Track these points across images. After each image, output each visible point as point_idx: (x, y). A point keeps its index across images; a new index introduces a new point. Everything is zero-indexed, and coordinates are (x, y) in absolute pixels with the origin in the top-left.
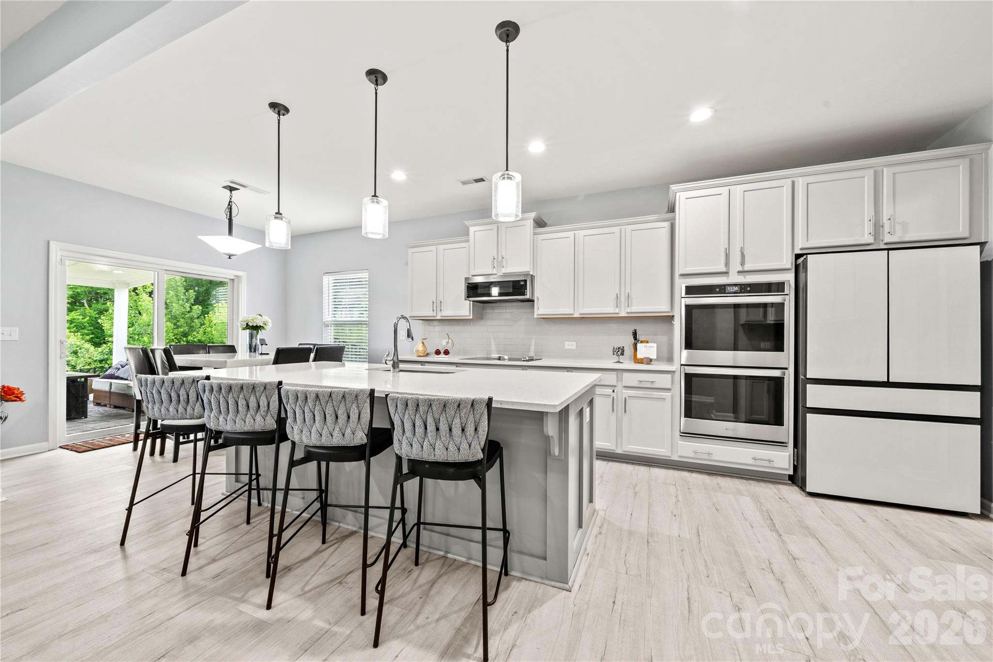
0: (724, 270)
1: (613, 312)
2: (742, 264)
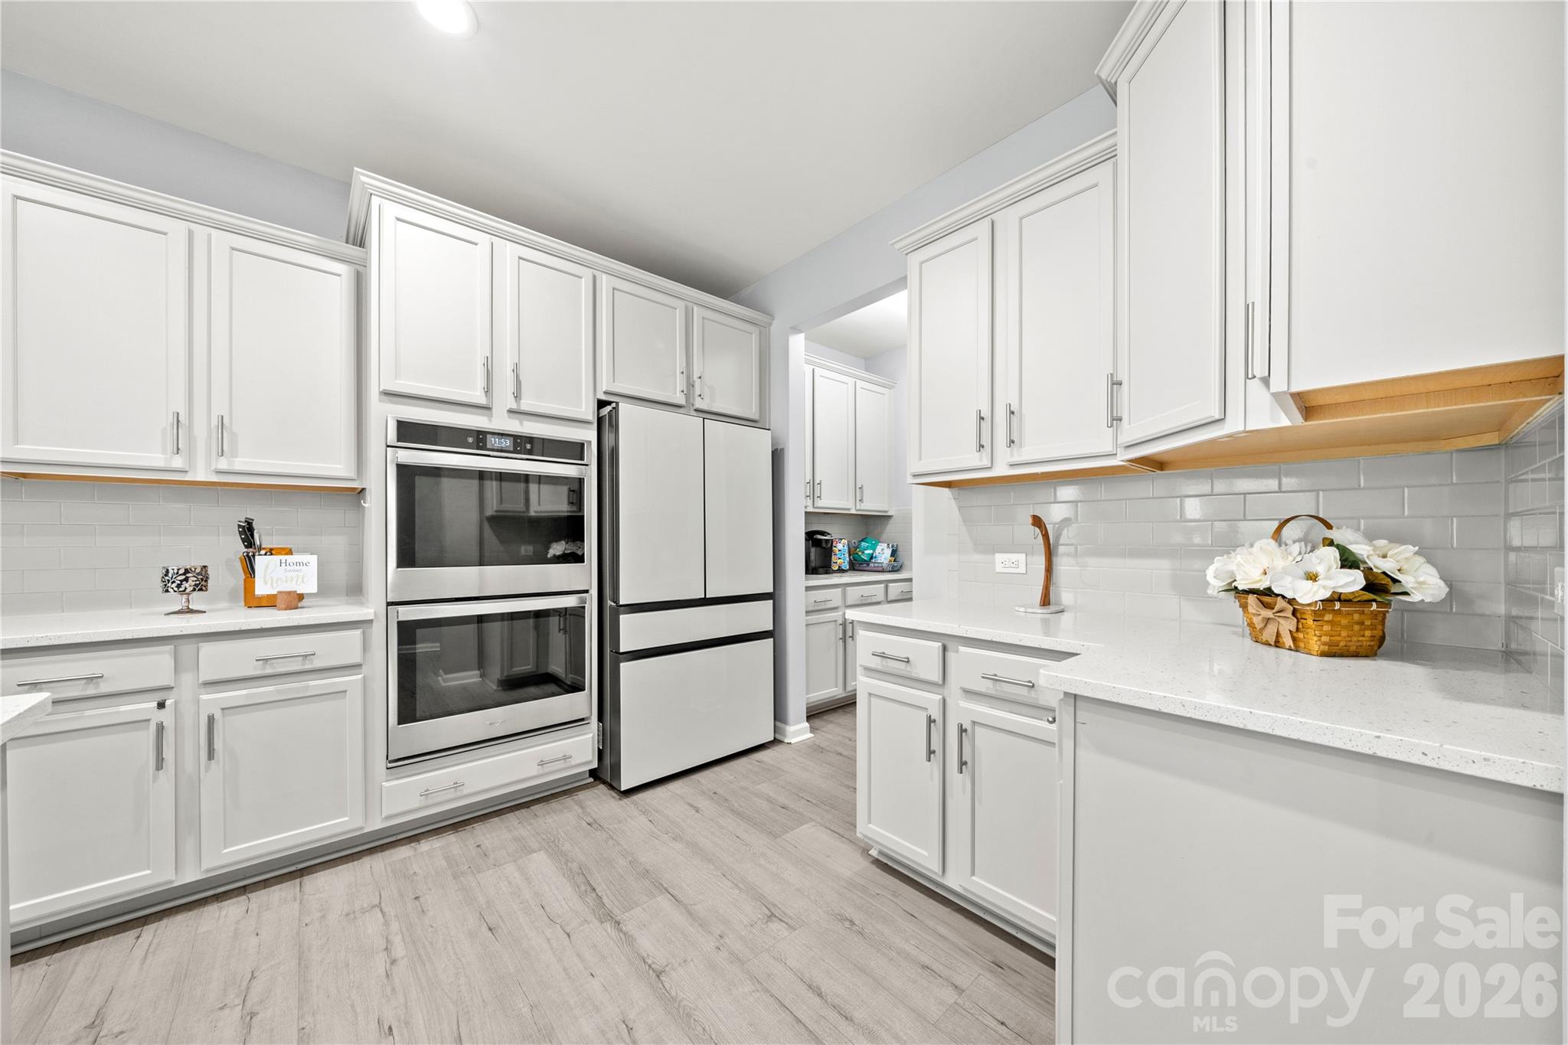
0: (482, 400)
1: (161, 464)
2: (517, 396)
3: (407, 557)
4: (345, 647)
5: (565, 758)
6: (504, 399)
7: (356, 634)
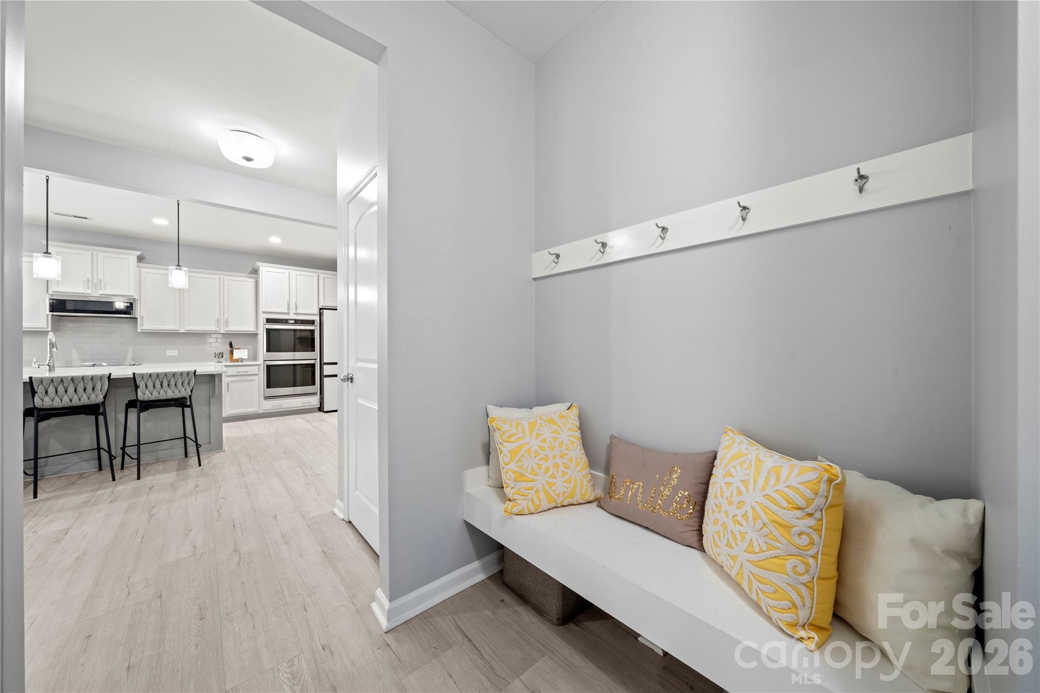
0: (287, 312)
1: (215, 330)
2: (296, 310)
3: (269, 350)
4: (254, 370)
5: (310, 403)
6: (293, 311)
7: (257, 367)
